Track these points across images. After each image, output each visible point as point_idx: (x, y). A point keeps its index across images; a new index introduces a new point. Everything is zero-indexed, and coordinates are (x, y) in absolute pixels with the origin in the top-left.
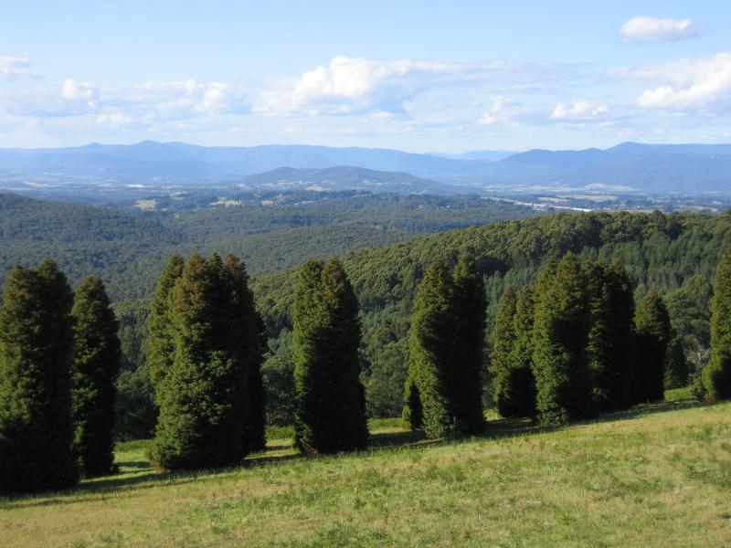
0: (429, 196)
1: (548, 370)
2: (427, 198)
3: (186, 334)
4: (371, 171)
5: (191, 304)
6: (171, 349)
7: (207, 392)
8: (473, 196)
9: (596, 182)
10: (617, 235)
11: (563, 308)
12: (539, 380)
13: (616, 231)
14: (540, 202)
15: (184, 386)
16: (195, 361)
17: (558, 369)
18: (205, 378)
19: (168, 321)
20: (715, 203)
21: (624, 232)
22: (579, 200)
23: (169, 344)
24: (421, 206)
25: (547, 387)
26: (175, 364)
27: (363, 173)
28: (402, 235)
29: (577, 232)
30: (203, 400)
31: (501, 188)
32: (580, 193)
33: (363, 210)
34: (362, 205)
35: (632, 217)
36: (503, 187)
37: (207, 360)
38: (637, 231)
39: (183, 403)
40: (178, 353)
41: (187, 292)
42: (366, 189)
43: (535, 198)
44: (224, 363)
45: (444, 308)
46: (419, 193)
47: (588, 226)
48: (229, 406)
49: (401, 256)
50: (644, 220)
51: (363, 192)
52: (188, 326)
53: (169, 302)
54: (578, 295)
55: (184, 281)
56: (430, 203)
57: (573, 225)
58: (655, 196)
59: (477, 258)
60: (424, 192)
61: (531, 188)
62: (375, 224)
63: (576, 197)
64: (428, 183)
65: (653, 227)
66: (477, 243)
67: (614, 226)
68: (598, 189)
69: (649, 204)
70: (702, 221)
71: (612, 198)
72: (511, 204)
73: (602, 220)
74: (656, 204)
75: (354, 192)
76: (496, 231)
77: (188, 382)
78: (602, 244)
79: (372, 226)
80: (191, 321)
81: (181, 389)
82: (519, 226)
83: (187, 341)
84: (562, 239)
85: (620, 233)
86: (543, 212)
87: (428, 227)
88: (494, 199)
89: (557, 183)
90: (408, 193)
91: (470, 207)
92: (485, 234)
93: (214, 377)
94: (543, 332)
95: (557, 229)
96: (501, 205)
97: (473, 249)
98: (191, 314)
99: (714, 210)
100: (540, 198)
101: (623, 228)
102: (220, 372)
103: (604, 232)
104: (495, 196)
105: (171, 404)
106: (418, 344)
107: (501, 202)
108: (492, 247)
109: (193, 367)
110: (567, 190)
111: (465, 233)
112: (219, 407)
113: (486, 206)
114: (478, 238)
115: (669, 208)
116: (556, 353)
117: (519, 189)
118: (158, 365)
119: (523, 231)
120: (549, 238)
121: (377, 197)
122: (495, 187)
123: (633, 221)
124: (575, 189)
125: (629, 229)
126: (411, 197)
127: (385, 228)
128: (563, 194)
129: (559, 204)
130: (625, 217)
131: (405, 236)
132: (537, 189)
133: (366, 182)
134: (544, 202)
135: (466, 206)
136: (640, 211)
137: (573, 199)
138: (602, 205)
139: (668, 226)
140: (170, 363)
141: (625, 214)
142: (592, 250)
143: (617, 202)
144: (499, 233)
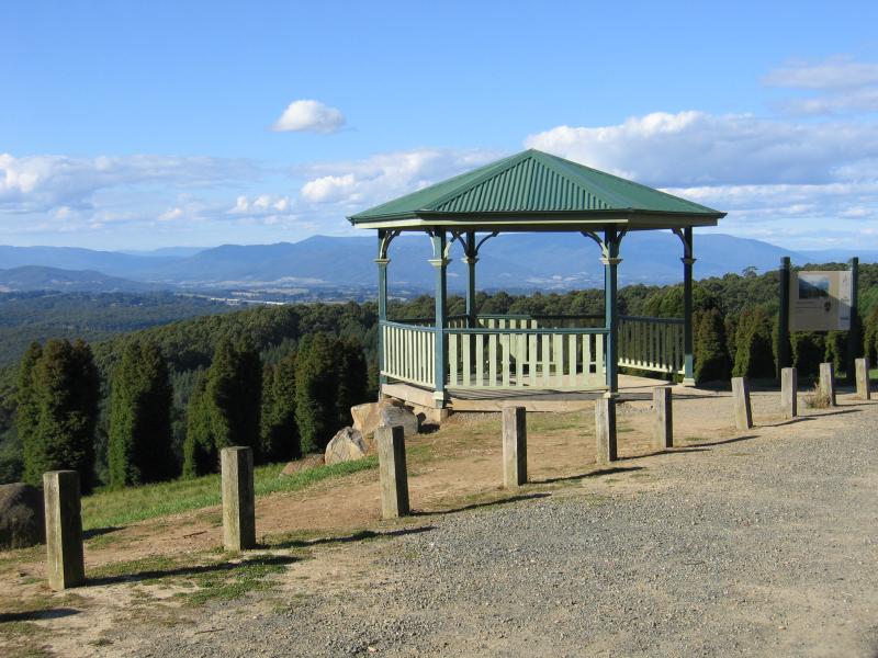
0: (122, 295)
1: (308, 421)
2: (120, 297)
3: (51, 400)
4: (60, 270)
5: (53, 377)
6: (37, 412)
7: (68, 443)
8: (165, 292)
9: (286, 276)
10: (315, 326)
11: (318, 373)
12: (302, 429)
13: (314, 323)
14: (233, 297)
15: (49, 439)
16: (57, 420)
17: (317, 419)
18: (65, 432)
19: (33, 391)
20: (404, 292)
21: (321, 323)
22: (270, 294)
23: (34, 409)
24: (114, 305)
25: (309, 434)
26: (40, 424)
27: (51, 272)
28: (96, 334)
29: (276, 323)
30: (64, 449)
31: (193, 284)
32: (273, 287)
33: (54, 310)
34: (53, 306)
35: (328, 309)
36: (195, 283)
37: (67, 419)
38: (334, 322)
39: (49, 453)
40: (43, 415)
41: (50, 368)
42: (55, 289)
43: (228, 293)
44: (80, 421)
45: (232, 375)
46: (111, 292)
47: (288, 318)
48: (83, 452)
49: (104, 355)
50: (340, 311)
51: (52, 292)
52: (52, 394)
53: (34, 377)
54: (329, 362)
55: (46, 360)
56: (122, 301)
57: (273, 318)
58: (347, 288)
59: (181, 353)
60: (115, 290)
61: (223, 283)
62: (68, 324)
63: (269, 291)
64: (119, 280)
65: (348, 317)
66: (179, 338)
67: (312, 317)
68: (290, 282)
69: (340, 296)
70: (395, 310)
71: (305, 291)
72: (205, 299)
73: (300, 312)
74: (347, 295)
75: (43, 292)
76: (197, 327)
77: (52, 436)
78: (301, 335)
79: (64, 327)
80: (53, 390)
81: (46, 442)
82: (220, 321)
83: (51, 405)
84: (262, 331)
85: (318, 324)
86: (237, 307)
87: (121, 325)
88: (187, 295)
89: (249, 277)
90: (99, 291)
91: (163, 303)
92: (187, 329)
93: (72, 431)
94: (304, 392)
95: (257, 322)
96: (194, 301)
97: (176, 344)
98: (54, 384)
99: (403, 300)
100: (233, 293)
101: (320, 319)
102: (77, 427)
103: (302, 323)
104: (189, 293)
105: (38, 454)
106: (213, 403)
107: (194, 297)
108: (195, 342)
109: (56, 425)
110: (259, 284)
111: (166, 329)
112: (77, 454)
113: (179, 303)
114: (180, 334)
115: (361, 298)
116: (314, 407)
117: (211, 285)
118: (26, 425)
119: (224, 325)
120: (250, 331)
121: (68, 296)
122: (185, 284)
123: (330, 311)
124: (267, 283)
125: (326, 320)
126: (103, 295)
127: (78, 327)
128: (256, 288)
129: (252, 298)
130: (322, 309)
131: (99, 335)
132: (230, 284)
133: (54, 281)
134: (239, 296)
135: (159, 302)
136: (334, 303)
137: (265, 293)
138: (295, 297)
139: (363, 315)
140: (36, 423)
141: (321, 305)
142: (292, 341)
143: (309, 295)
144: (201, 328)
